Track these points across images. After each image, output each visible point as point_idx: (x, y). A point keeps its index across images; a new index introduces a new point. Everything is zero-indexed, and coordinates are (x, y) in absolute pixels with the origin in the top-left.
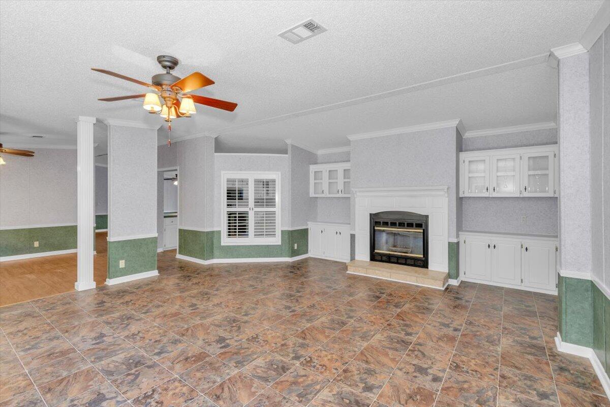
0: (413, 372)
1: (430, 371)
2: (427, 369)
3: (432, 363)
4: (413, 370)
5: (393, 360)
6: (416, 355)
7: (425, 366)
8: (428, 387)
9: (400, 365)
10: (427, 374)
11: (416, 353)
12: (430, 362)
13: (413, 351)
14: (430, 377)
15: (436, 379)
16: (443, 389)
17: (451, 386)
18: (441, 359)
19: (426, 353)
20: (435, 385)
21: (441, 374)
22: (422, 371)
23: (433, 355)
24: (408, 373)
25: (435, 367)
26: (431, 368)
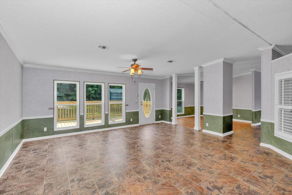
0: (83, 177)
1: (77, 182)
2: (79, 182)
3: (79, 186)
4: (84, 178)
5: (95, 175)
6: (89, 184)
7: (81, 183)
8: (74, 176)
9: (91, 176)
10: (78, 180)
11: (91, 186)
12: (80, 186)
13: (93, 185)
14: (75, 180)
15: (73, 181)
16: (68, 179)
17: (65, 183)
18: (77, 192)
19: (87, 189)
20: (72, 178)
21: (72, 184)
22: (81, 180)
23: (83, 191)
24: (85, 175)
25: (77, 185)
26: (78, 184)
